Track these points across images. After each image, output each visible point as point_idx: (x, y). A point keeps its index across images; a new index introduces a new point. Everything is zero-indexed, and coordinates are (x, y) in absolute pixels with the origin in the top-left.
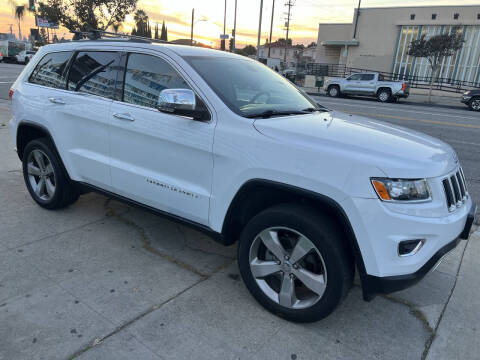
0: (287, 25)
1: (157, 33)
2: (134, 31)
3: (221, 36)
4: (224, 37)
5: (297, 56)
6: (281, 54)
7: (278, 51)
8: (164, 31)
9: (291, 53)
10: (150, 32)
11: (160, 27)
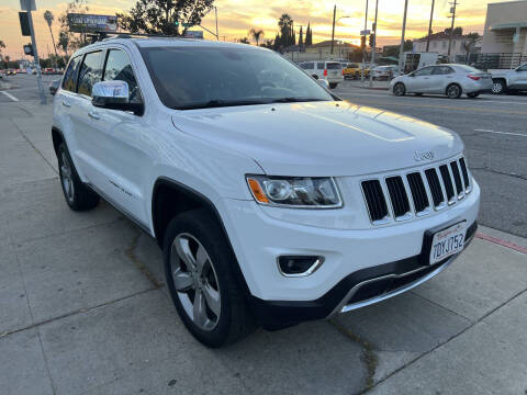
0: (453, 10)
1: (301, 37)
2: (278, 37)
3: (362, 32)
4: (365, 32)
5: (466, 47)
6: (444, 46)
7: (440, 43)
8: (309, 34)
9: (458, 43)
10: (294, 36)
11: (305, 30)
